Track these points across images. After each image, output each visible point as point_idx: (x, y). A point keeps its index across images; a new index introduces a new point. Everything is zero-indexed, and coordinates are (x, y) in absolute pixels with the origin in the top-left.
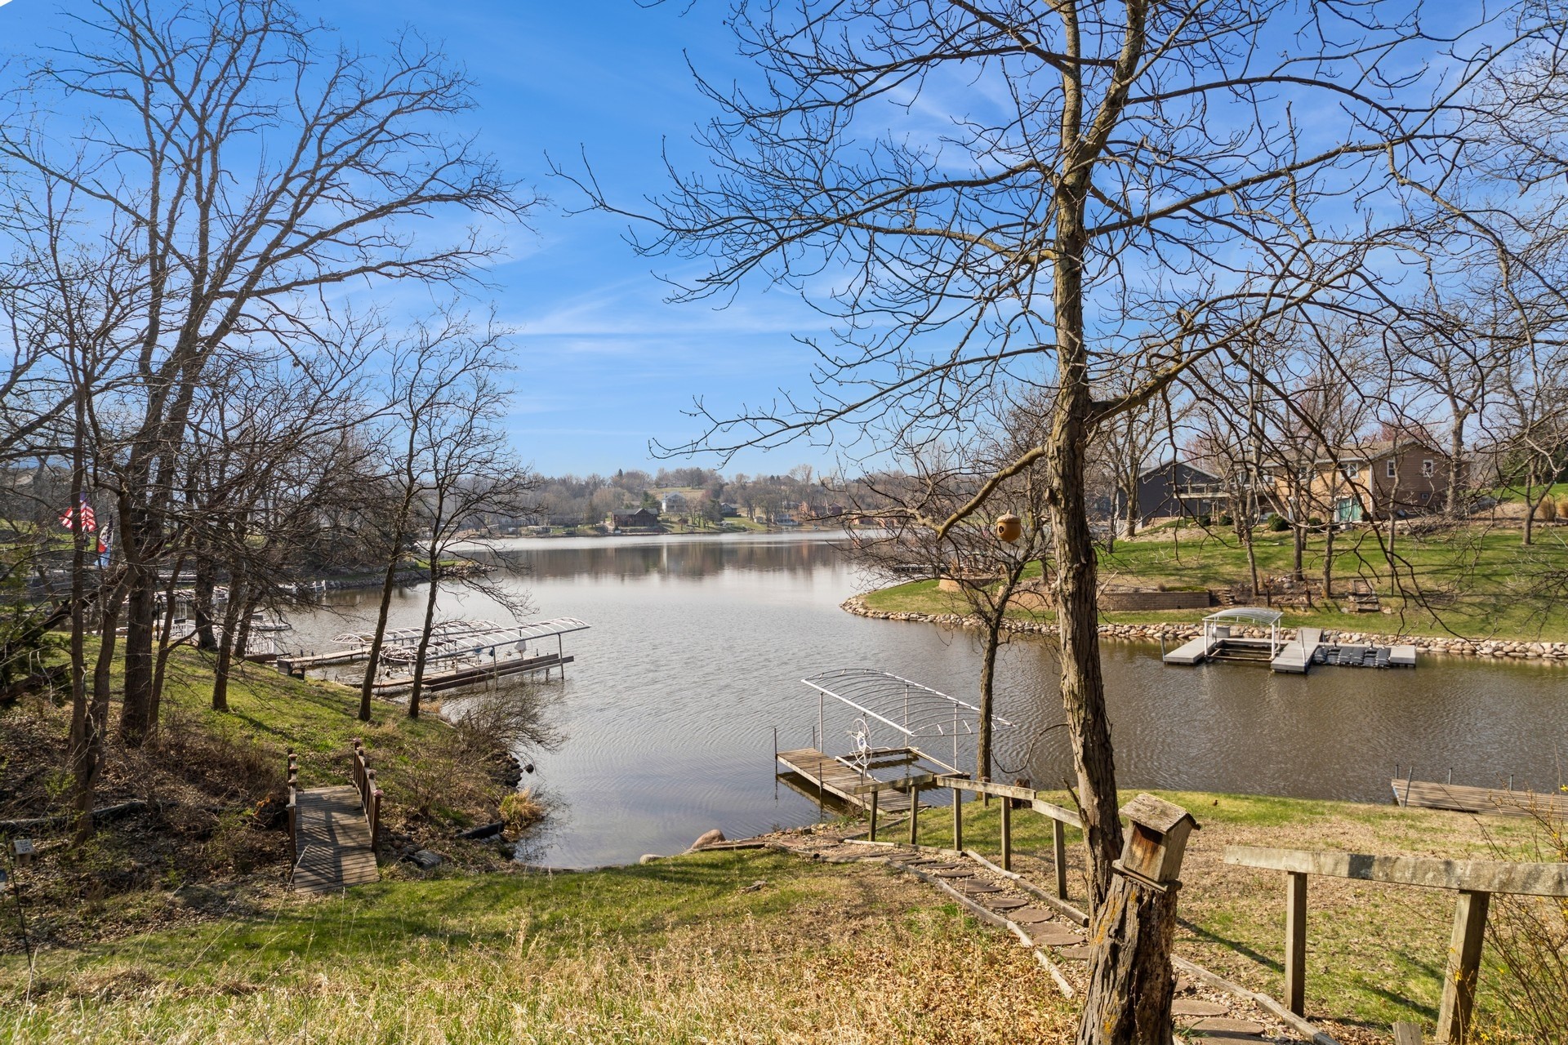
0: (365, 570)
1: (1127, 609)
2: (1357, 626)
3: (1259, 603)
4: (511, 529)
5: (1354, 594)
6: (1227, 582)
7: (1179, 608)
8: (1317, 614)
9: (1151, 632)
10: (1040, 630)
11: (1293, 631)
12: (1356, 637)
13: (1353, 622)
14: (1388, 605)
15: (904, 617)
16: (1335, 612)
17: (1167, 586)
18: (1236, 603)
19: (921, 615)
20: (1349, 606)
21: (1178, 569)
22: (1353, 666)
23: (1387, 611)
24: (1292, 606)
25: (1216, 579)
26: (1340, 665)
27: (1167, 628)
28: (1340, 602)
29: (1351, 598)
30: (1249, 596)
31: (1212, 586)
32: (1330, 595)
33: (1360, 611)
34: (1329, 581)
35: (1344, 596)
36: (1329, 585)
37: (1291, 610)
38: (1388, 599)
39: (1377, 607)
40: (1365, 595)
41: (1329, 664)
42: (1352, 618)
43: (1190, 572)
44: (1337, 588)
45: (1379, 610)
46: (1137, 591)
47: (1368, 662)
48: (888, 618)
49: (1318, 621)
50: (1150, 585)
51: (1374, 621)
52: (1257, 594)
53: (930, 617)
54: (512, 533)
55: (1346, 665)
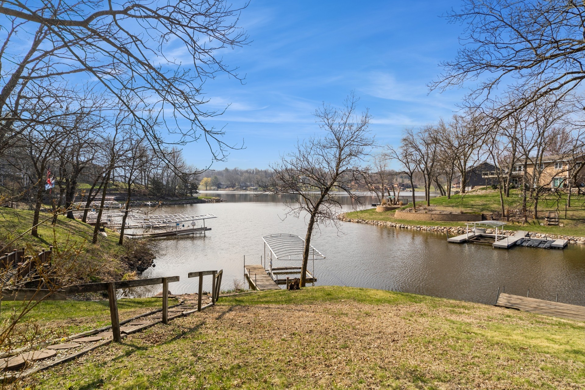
0: (178, 199)
1: (445, 221)
2: (545, 231)
3: (503, 220)
4: (244, 188)
5: (548, 218)
6: (492, 211)
7: (468, 221)
8: (529, 225)
9: (453, 230)
10: (407, 228)
11: (515, 232)
12: (543, 236)
13: (544, 229)
14: (563, 223)
15: (356, 221)
16: (537, 225)
17: (465, 212)
18: (493, 220)
19: (363, 220)
20: (543, 223)
21: (473, 205)
22: (533, 247)
23: (561, 225)
24: (518, 222)
25: (487, 210)
26: (527, 246)
27: (460, 229)
28: (540, 221)
29: (546, 219)
30: (500, 217)
31: (485, 213)
32: (537, 218)
33: (549, 225)
34: (536, 211)
35: (543, 218)
36: (536, 214)
37: (517, 223)
38: (563, 220)
39: (557, 223)
40: (552, 218)
41: (523, 246)
42: (544, 227)
43: (478, 206)
44: (540, 215)
45: (558, 225)
46: (451, 213)
47: (541, 246)
48: (350, 221)
49: (527, 228)
50: (456, 211)
51: (554, 229)
52: (504, 216)
53: (366, 221)
54: (245, 189)
55: (530, 247)
